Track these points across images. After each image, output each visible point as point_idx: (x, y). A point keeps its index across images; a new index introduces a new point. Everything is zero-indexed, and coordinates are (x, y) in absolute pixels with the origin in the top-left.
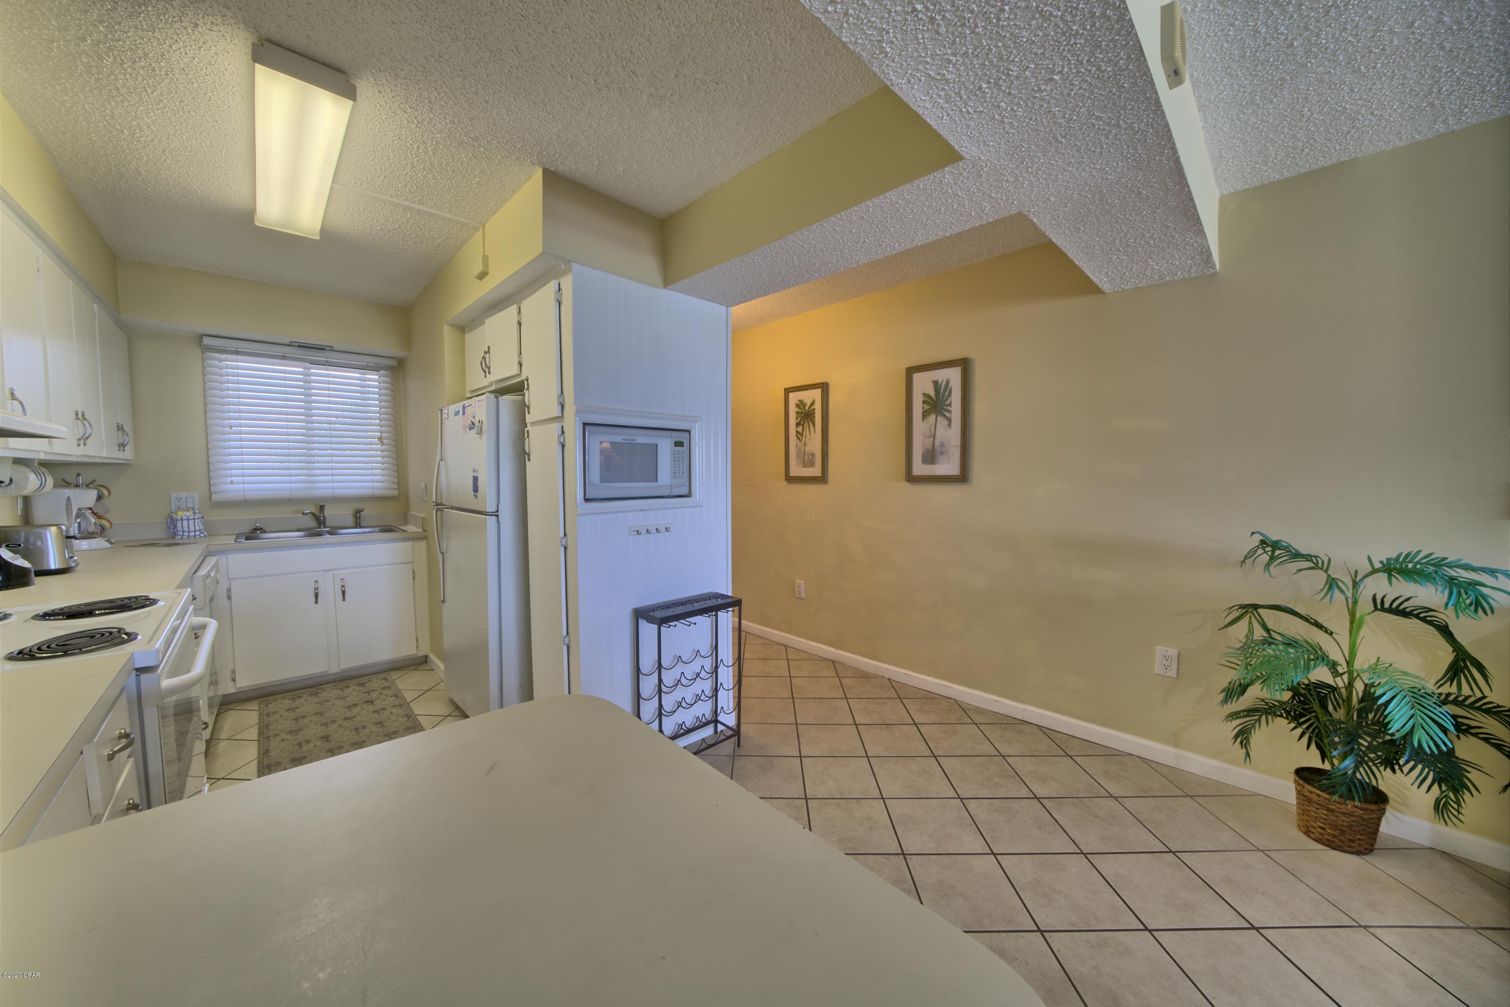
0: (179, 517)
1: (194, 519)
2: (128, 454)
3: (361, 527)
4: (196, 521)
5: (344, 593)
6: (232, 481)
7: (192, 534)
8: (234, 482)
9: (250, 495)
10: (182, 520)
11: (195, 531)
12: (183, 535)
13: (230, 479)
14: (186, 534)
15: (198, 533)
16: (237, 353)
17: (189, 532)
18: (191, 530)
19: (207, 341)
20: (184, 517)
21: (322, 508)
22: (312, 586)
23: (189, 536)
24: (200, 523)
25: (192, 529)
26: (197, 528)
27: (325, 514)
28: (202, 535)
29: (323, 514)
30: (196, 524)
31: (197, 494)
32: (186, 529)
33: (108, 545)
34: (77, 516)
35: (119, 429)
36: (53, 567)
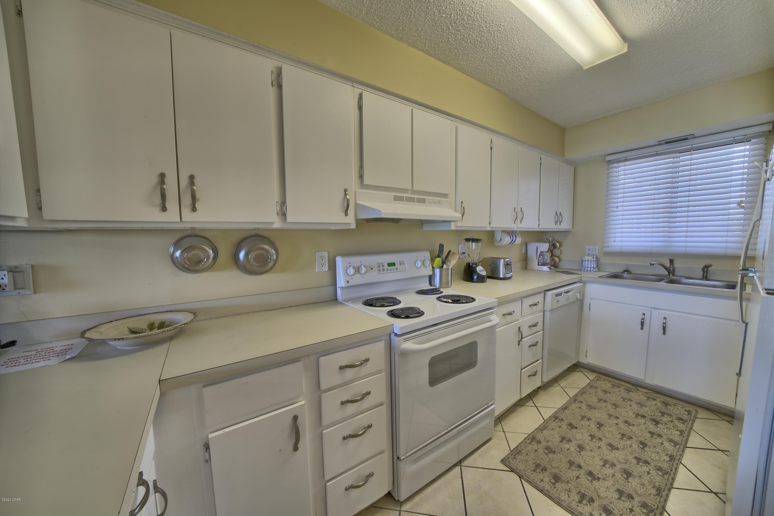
0: (584, 259)
1: (591, 261)
2: (565, 225)
3: (708, 280)
4: (592, 262)
5: (664, 329)
6: (615, 240)
7: (589, 269)
8: (616, 241)
9: (625, 249)
10: (585, 261)
11: (591, 268)
12: (585, 269)
13: (614, 239)
14: (586, 269)
15: (592, 269)
16: (626, 160)
17: (588, 268)
18: (589, 267)
19: (608, 158)
20: (587, 260)
21: (672, 261)
22: (641, 316)
23: (587, 270)
24: (594, 264)
25: (589, 266)
26: (592, 266)
27: (675, 266)
28: (595, 270)
29: (673, 266)
30: (592, 264)
31: (597, 247)
32: (587, 266)
33: (548, 270)
34: (540, 255)
35: (556, 214)
36: (501, 276)
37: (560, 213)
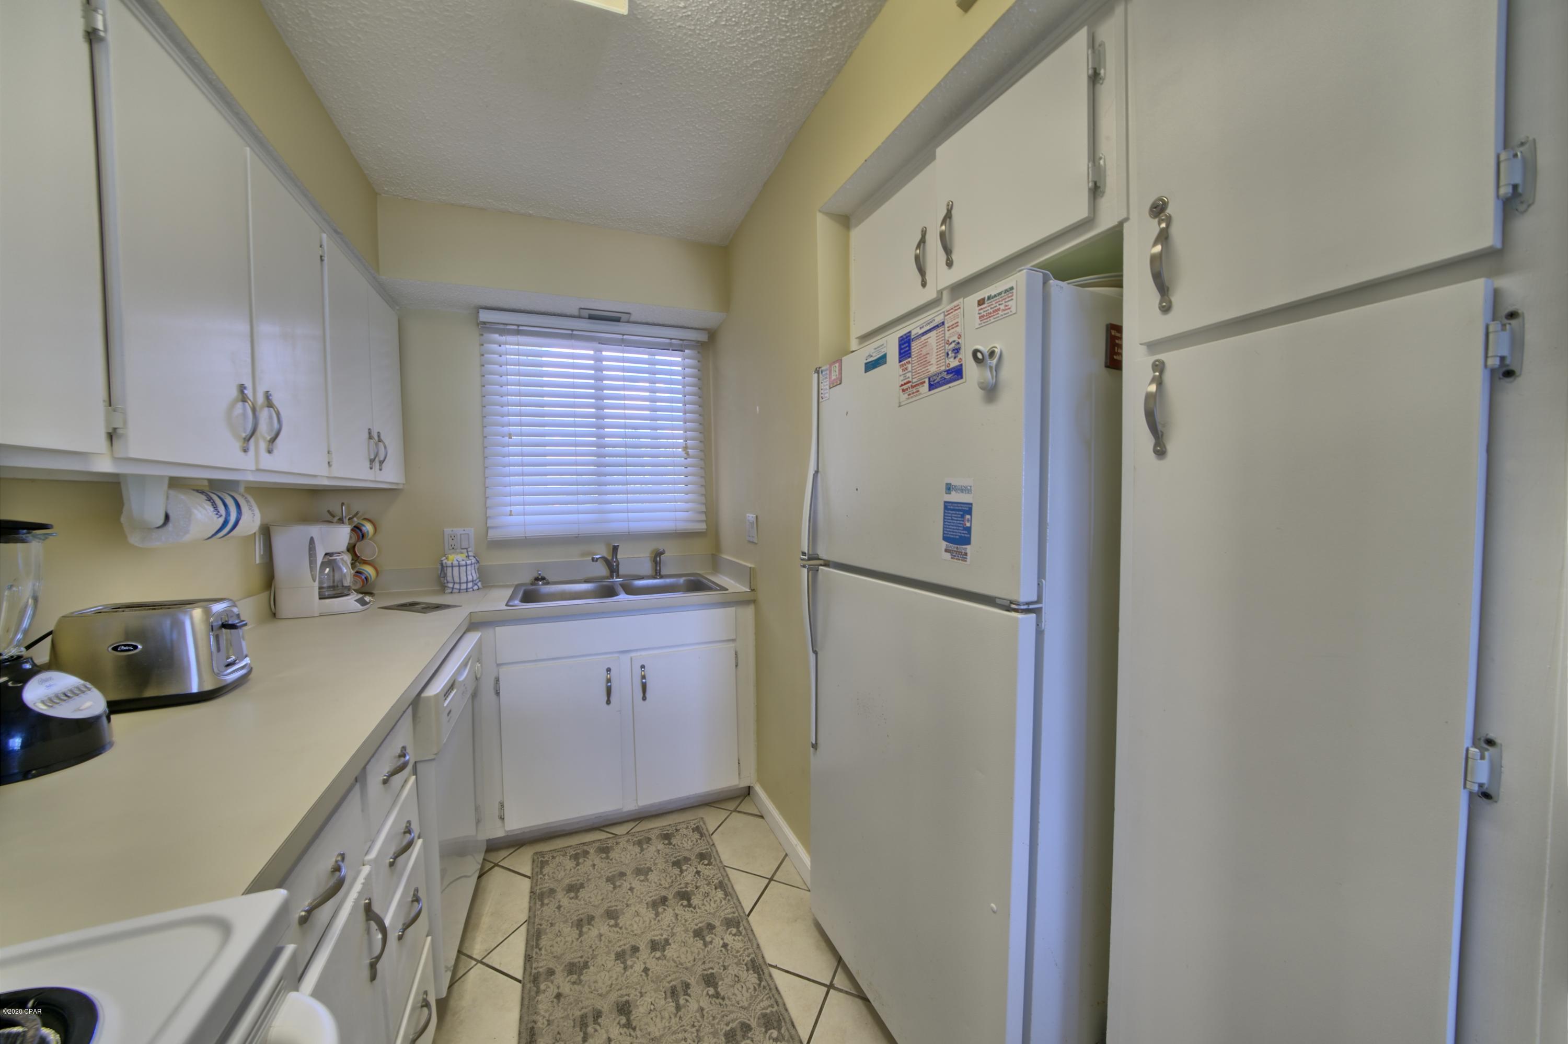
0: (449, 563)
1: (466, 565)
2: (390, 475)
3: (662, 577)
4: (469, 568)
5: (644, 687)
6: (511, 511)
7: (464, 586)
8: (513, 513)
9: (533, 531)
10: (452, 566)
11: (467, 582)
12: (453, 588)
13: (509, 508)
14: (457, 586)
15: (470, 585)
16: (518, 332)
17: (460, 583)
18: (462, 581)
19: (485, 316)
20: (455, 563)
21: (615, 549)
22: (603, 675)
23: (460, 589)
24: (473, 571)
25: (464, 579)
26: (470, 578)
27: (619, 557)
28: (476, 587)
29: (616, 558)
30: (469, 573)
31: (472, 529)
32: (457, 580)
33: (358, 606)
34: (324, 565)
35: (370, 437)
36: (195, 689)
37: (379, 436)
